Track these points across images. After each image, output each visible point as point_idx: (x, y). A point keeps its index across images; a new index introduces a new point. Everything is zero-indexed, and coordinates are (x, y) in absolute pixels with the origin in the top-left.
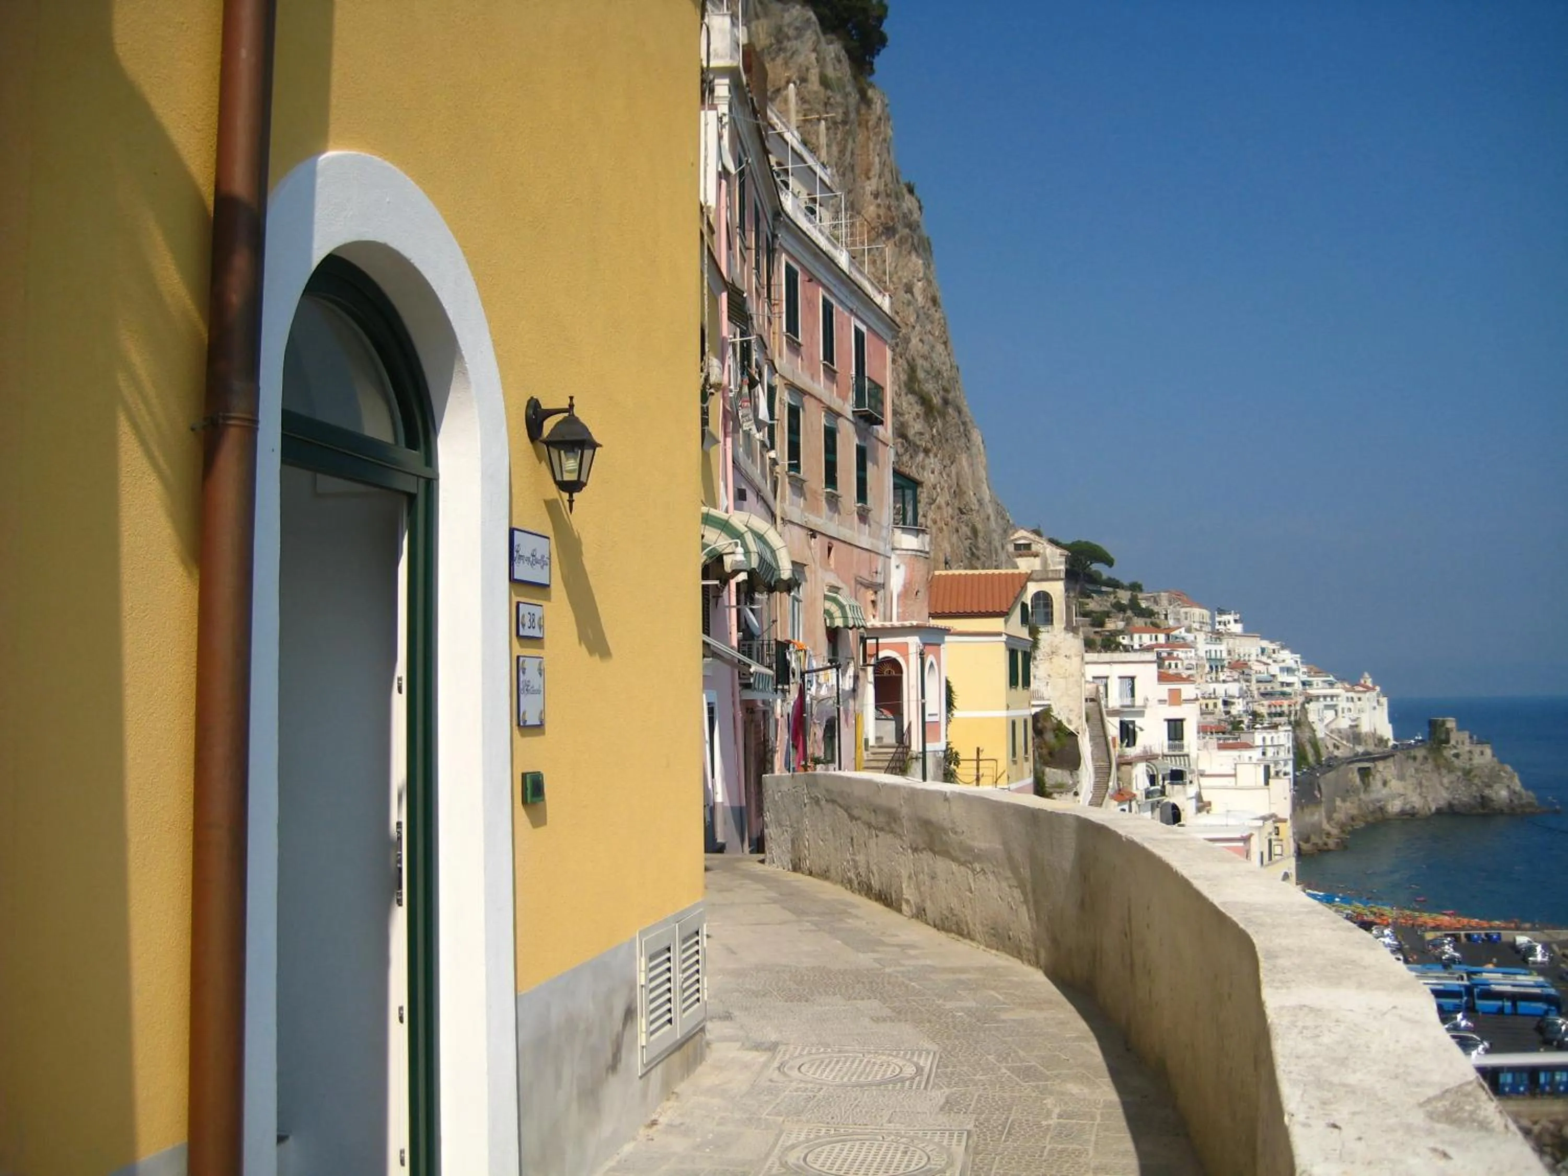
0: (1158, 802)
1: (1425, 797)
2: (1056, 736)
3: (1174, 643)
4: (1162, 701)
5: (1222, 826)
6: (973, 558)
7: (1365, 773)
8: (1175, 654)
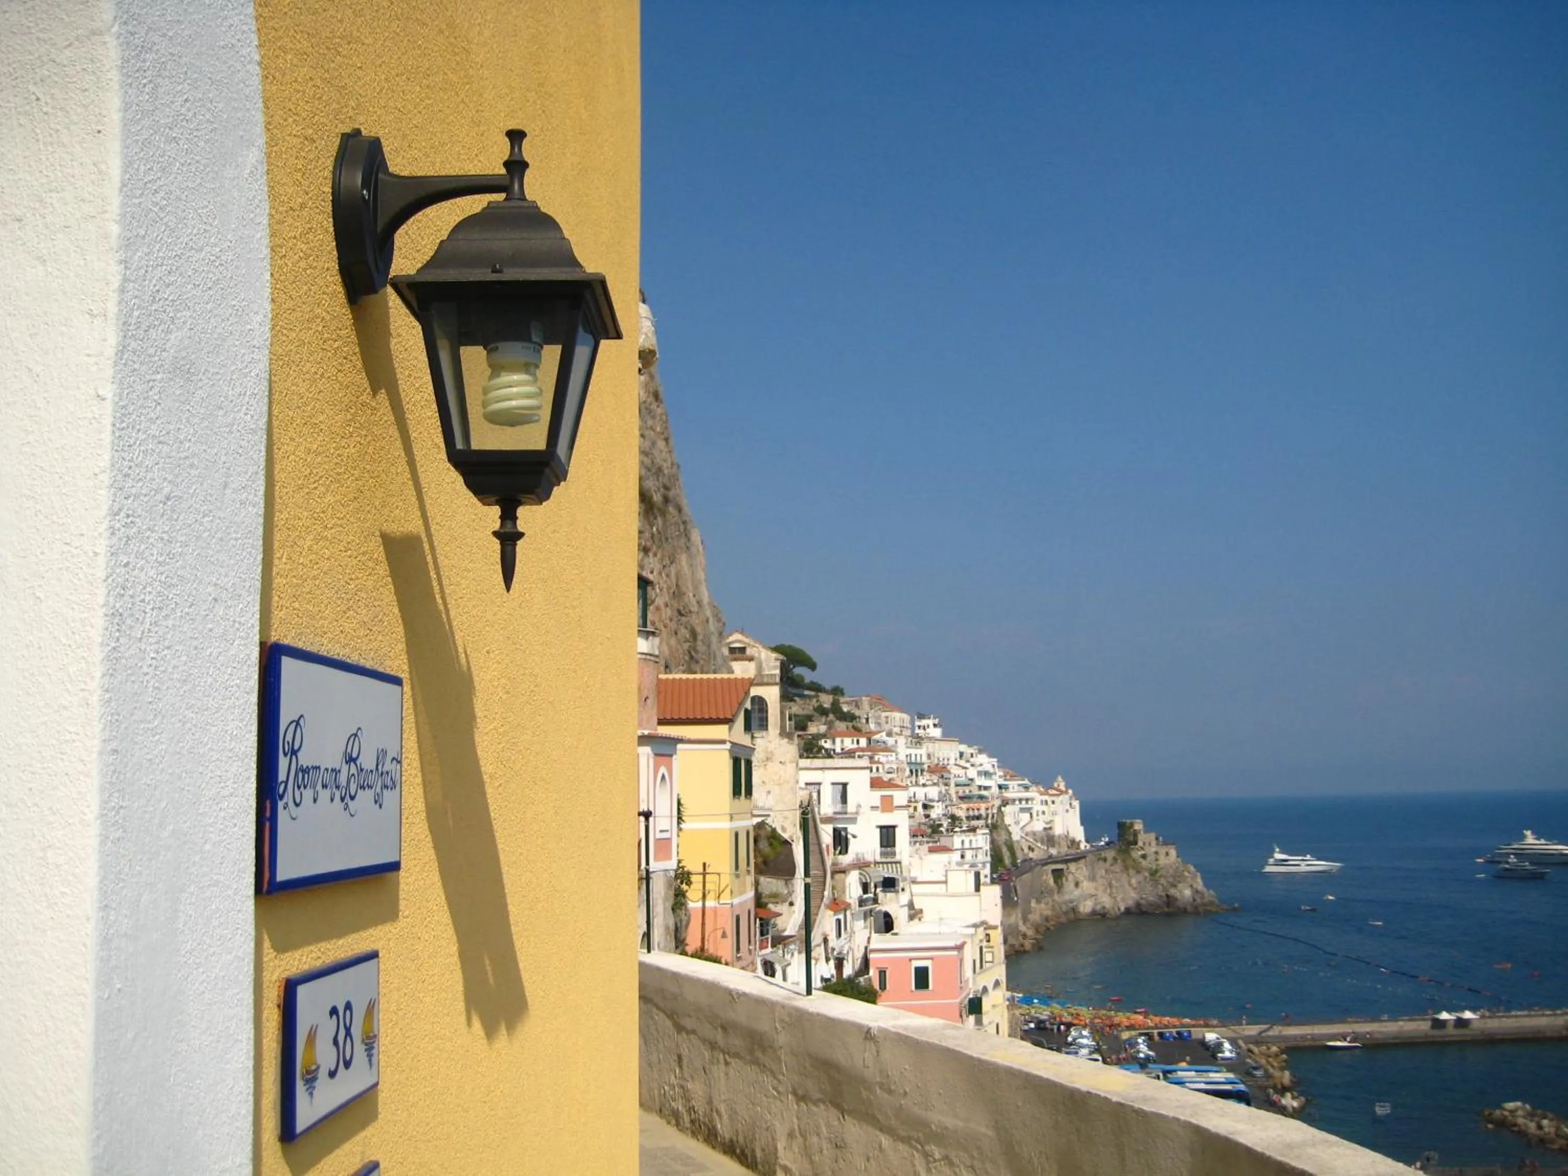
0: (871, 911)
1: (1115, 898)
2: (771, 845)
3: (874, 747)
4: (874, 808)
5: (935, 934)
6: (692, 662)
7: (1058, 875)
8: (876, 758)
